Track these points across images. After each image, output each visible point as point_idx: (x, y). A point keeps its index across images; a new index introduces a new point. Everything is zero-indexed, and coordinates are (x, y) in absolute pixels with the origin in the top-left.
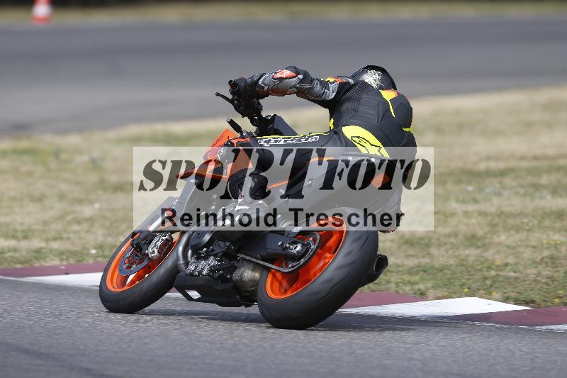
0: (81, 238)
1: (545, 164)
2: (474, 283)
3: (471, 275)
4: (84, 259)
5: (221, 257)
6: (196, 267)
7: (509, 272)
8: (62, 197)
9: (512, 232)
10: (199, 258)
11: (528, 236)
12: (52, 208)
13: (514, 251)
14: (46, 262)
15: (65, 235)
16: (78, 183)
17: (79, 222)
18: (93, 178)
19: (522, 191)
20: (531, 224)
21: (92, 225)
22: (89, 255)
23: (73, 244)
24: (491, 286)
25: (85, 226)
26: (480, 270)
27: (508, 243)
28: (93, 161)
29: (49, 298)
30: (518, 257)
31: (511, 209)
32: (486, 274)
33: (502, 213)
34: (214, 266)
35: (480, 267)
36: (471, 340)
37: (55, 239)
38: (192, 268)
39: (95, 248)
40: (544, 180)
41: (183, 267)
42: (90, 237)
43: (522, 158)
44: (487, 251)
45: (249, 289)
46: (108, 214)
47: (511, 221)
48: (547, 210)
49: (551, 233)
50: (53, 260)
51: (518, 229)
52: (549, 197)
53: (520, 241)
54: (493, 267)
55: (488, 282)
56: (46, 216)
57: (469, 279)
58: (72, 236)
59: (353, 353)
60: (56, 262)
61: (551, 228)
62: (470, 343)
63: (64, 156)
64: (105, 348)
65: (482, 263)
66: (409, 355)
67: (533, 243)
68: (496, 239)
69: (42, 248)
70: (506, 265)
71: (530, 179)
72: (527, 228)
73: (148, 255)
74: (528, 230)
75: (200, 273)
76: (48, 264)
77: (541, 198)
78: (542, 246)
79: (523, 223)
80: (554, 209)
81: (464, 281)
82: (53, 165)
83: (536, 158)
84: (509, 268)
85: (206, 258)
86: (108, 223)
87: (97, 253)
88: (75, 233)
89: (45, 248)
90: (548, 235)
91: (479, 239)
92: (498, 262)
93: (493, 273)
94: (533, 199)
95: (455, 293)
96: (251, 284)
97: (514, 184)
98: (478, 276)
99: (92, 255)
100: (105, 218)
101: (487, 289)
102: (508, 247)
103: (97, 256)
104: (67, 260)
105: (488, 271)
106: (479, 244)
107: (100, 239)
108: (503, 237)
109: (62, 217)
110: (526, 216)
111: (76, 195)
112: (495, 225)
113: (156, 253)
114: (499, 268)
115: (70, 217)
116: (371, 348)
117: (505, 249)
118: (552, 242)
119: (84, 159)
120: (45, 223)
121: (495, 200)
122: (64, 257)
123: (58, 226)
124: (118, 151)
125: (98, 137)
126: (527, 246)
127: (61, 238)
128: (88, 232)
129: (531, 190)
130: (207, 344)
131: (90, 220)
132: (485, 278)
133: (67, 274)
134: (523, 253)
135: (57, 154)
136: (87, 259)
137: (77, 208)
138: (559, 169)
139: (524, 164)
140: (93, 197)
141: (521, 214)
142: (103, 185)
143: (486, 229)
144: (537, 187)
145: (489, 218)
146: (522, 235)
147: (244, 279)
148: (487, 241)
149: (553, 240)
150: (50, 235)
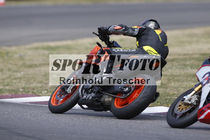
0: (16, 85)
1: (188, 57)
2: (162, 101)
3: (161, 98)
4: (18, 93)
5: (96, 93)
6: (87, 96)
7: (175, 97)
8: (9, 70)
9: (176, 82)
10: (88, 93)
11: (182, 84)
12: (6, 74)
13: (177, 89)
14: (4, 94)
15: (11, 84)
16: (15, 65)
17: (15, 79)
18: (21, 63)
19: (180, 67)
20: (183, 79)
21: (21, 80)
22: (20, 91)
23: (14, 87)
24: (169, 102)
25: (18, 80)
26: (165, 96)
27: (175, 86)
28: (21, 56)
29: (5, 107)
30: (178, 91)
31: (175, 74)
32: (167, 98)
33: (173, 75)
34: (94, 96)
35: (164, 95)
36: (161, 122)
37: (7, 85)
38: (85, 97)
39: (22, 89)
40: (188, 63)
41: (81, 96)
42: (20, 85)
43: (180, 55)
44: (167, 89)
45: (107, 105)
46: (27, 76)
47: (176, 78)
48: (189, 74)
49: (191, 83)
50: (6, 93)
51: (178, 81)
52: (190, 69)
53: (179, 85)
54: (169, 95)
55: (167, 101)
56: (4, 77)
57: (160, 100)
58: (13, 84)
59: (118, 127)
60: (8, 94)
61: (190, 81)
62: (161, 123)
63: (10, 55)
64: (26, 126)
65: (165, 94)
66: (139, 128)
67: (184, 86)
68: (170, 85)
69: (2, 89)
70: (174, 94)
71: (182, 63)
72: (182, 81)
73: (67, 92)
74: (182, 82)
75: (88, 99)
76: (5, 95)
77: (187, 69)
78: (187, 87)
79: (180, 79)
80: (192, 73)
81: (158, 100)
82: (6, 58)
83: (185, 55)
84: (175, 95)
85: (90, 93)
86: (26, 79)
87: (23, 90)
88: (15, 83)
89: (3, 89)
90: (190, 83)
91: (164, 85)
92: (171, 93)
93: (169, 97)
94: (184, 70)
95: (155, 105)
96: (108, 103)
97: (177, 64)
98: (164, 98)
99: (21, 91)
100: (25, 77)
101: (167, 103)
102: (175, 88)
103: (22, 91)
104: (11, 93)
105: (167, 96)
106: (164, 87)
107: (24, 85)
108: (173, 84)
109: (9, 77)
110: (182, 76)
111: (15, 69)
112: (170, 80)
113: (70, 91)
114: (171, 96)
115: (12, 77)
116: (124, 125)
117: (173, 88)
118: (191, 86)
119: (17, 56)
120: (3, 79)
121: (170, 70)
122: (10, 92)
123: (8, 81)
124: (30, 53)
125: (22, 47)
126: (182, 87)
127: (9, 85)
128: (19, 82)
129: (183, 67)
130: (64, 124)
131: (20, 78)
132: (167, 99)
133: (11, 98)
134: (180, 90)
135: (7, 54)
136: (19, 92)
137: (15, 74)
138: (193, 59)
139: (180, 57)
140: (21, 70)
141: (179, 76)
142: (24, 65)
143: (167, 81)
144: (185, 65)
145: (168, 77)
146: (180, 83)
147: (105, 101)
148: (167, 85)
149: (191, 85)
150: (5, 84)
